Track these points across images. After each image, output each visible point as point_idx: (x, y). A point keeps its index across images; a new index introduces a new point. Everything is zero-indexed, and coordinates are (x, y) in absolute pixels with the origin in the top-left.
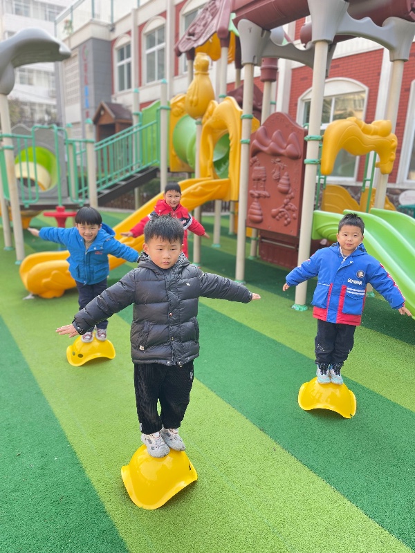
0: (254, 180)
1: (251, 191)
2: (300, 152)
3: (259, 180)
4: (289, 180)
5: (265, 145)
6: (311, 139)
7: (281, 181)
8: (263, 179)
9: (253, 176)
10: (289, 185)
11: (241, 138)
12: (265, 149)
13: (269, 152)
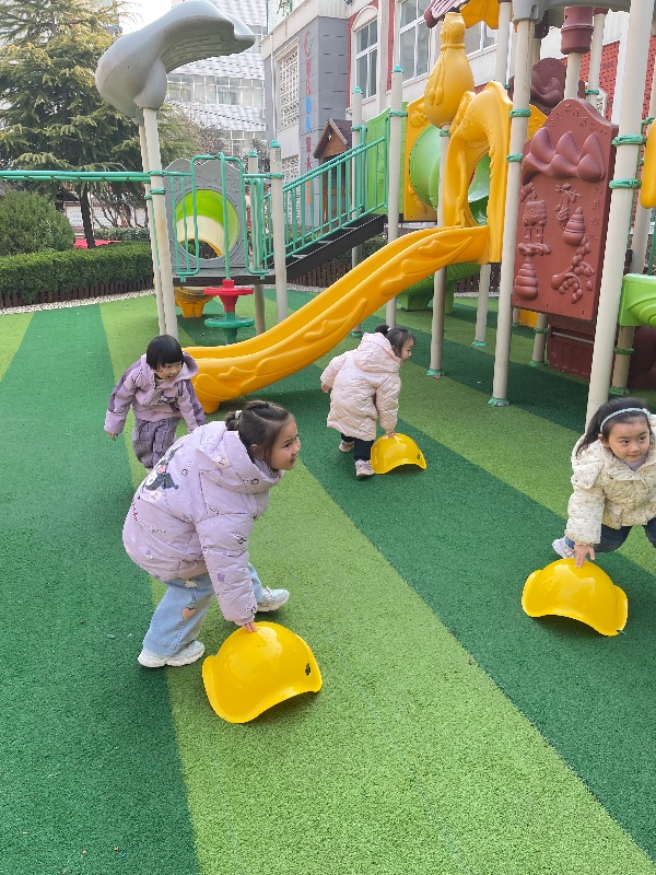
0: (526, 225)
1: (521, 245)
2: (604, 169)
3: (534, 224)
4: (582, 220)
6: (623, 142)
7: (569, 223)
8: (540, 222)
9: (525, 217)
10: (583, 230)
11: (507, 153)
12: (545, 168)
13: (551, 174)
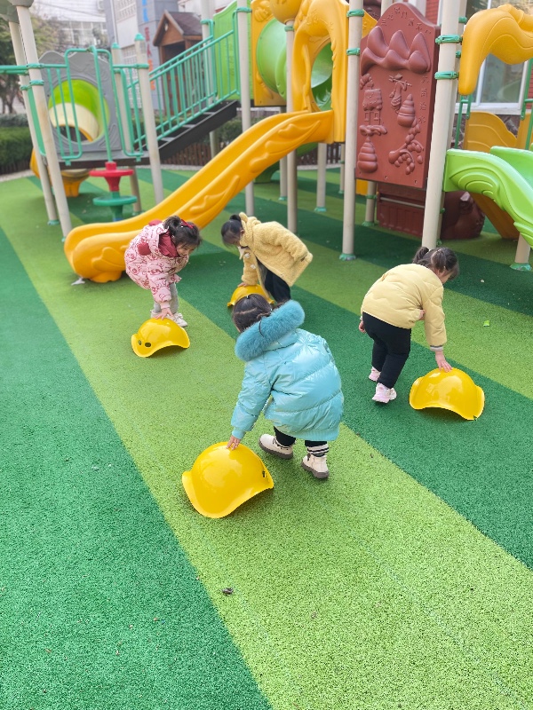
0: (366, 110)
1: (362, 127)
2: (429, 62)
3: (372, 108)
4: (413, 105)
5: (380, 55)
6: (445, 41)
7: (402, 108)
8: (378, 107)
9: (365, 103)
10: (414, 113)
11: (347, 48)
12: (380, 61)
13: (385, 66)
